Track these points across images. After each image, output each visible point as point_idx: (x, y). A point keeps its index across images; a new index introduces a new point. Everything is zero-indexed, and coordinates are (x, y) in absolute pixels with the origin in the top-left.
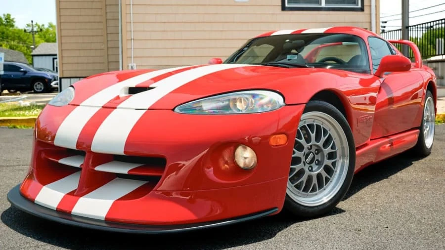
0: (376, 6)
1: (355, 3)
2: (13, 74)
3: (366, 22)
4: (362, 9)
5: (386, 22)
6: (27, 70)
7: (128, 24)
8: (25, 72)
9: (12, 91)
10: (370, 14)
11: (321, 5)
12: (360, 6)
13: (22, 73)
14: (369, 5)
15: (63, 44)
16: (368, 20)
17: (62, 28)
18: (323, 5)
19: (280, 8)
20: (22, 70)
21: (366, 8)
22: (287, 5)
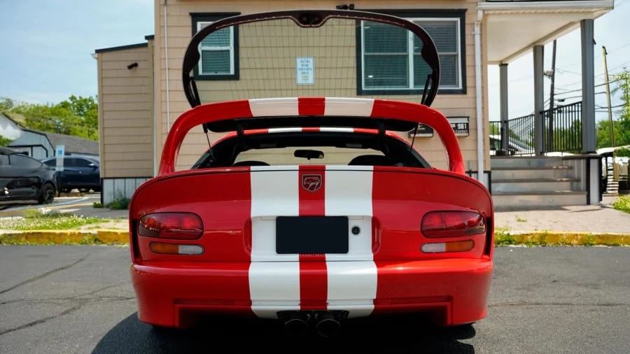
0: (482, 87)
1: (455, 82)
2: (81, 170)
3: (469, 108)
4: (464, 91)
5: (563, 100)
6: (97, 165)
7: (164, 114)
8: (95, 168)
9: (83, 190)
10: (475, 98)
11: (409, 87)
12: (460, 87)
13: (92, 169)
14: (473, 85)
15: (105, 138)
16: (472, 106)
17: (105, 118)
18: (412, 87)
19: (355, 92)
20: (92, 165)
21: (469, 90)
22: (363, 88)
